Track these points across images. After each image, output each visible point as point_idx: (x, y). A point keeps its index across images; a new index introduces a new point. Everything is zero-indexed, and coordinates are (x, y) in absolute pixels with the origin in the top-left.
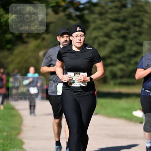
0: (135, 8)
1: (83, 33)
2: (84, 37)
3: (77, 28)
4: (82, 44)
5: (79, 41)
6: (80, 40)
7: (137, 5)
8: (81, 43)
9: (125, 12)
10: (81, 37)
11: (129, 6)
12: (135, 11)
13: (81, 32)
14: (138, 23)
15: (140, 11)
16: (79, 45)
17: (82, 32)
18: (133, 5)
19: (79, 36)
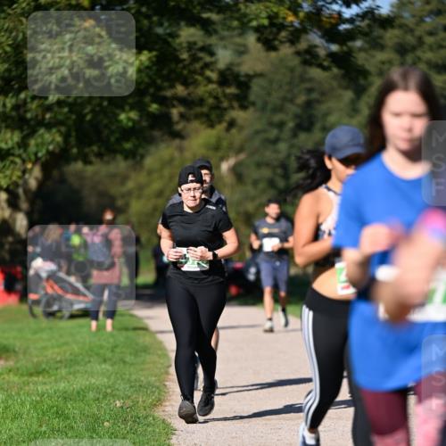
2: (200, 191)
3: (188, 177)
5: (192, 199)
8: (195, 200)
10: (195, 191)
13: (195, 183)
16: (192, 204)
19: (192, 189)
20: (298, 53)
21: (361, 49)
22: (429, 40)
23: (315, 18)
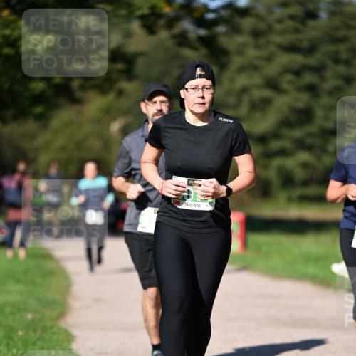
0: (337, 21)
1: (209, 83)
2: (211, 91)
3: (195, 71)
4: (207, 106)
5: (201, 101)
6: (203, 98)
7: (342, 14)
8: (204, 104)
9: (313, 31)
10: (205, 90)
11: (323, 15)
12: (338, 28)
13: (204, 79)
14: (344, 56)
15: (349, 27)
16: (200, 110)
17: (207, 79)
18: (332, 14)
19: (200, 87)
20: (174, 37)
21: (225, 34)
22: (278, 27)
23: (188, 8)
